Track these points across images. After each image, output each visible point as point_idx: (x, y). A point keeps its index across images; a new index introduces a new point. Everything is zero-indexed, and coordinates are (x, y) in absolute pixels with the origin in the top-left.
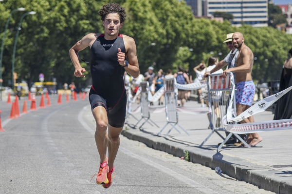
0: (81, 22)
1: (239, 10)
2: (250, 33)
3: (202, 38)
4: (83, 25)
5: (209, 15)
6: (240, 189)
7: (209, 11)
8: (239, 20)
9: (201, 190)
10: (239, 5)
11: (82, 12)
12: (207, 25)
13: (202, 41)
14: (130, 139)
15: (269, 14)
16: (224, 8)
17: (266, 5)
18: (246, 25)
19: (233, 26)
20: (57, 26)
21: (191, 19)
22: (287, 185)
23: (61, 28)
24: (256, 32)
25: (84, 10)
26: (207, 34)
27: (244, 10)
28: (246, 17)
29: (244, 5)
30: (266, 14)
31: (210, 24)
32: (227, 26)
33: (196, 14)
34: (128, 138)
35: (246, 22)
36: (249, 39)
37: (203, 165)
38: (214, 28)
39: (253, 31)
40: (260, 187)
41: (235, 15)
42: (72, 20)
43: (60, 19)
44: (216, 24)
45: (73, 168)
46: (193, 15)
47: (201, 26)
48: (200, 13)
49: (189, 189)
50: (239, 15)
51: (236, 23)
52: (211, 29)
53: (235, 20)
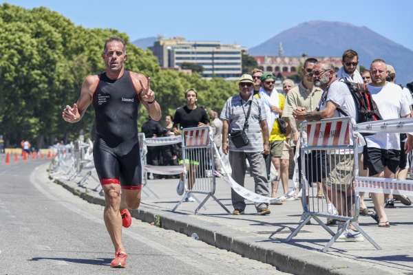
0: (33, 72)
1: (210, 61)
2: (222, 87)
3: (169, 92)
4: (34, 76)
5: (176, 67)
6: (221, 257)
7: (176, 61)
8: (210, 72)
9: (178, 258)
10: (210, 56)
11: (34, 61)
12: (175, 77)
13: (169, 95)
14: (90, 203)
15: (243, 66)
16: (193, 58)
17: (240, 56)
18: (217, 78)
19: (203, 78)
20: (7, 77)
21: (157, 71)
22: (275, 254)
23: (11, 79)
24: (228, 86)
25: (37, 59)
26: (174, 88)
27: (216, 61)
28: (217, 69)
29: (216, 56)
30: (240, 66)
31: (178, 77)
32: (197, 78)
33: (162, 65)
34: (88, 202)
35: (218, 75)
36: (221, 95)
37: (176, 231)
38: (182, 81)
39: (225, 85)
40: (243, 256)
41: (205, 67)
42: (24, 69)
43: (9, 67)
44: (185, 77)
45: (30, 233)
46: (159, 67)
47: (167, 78)
48: (166, 64)
49: (164, 257)
50: (210, 67)
51: (206, 76)
52: (178, 81)
53: (205, 72)
